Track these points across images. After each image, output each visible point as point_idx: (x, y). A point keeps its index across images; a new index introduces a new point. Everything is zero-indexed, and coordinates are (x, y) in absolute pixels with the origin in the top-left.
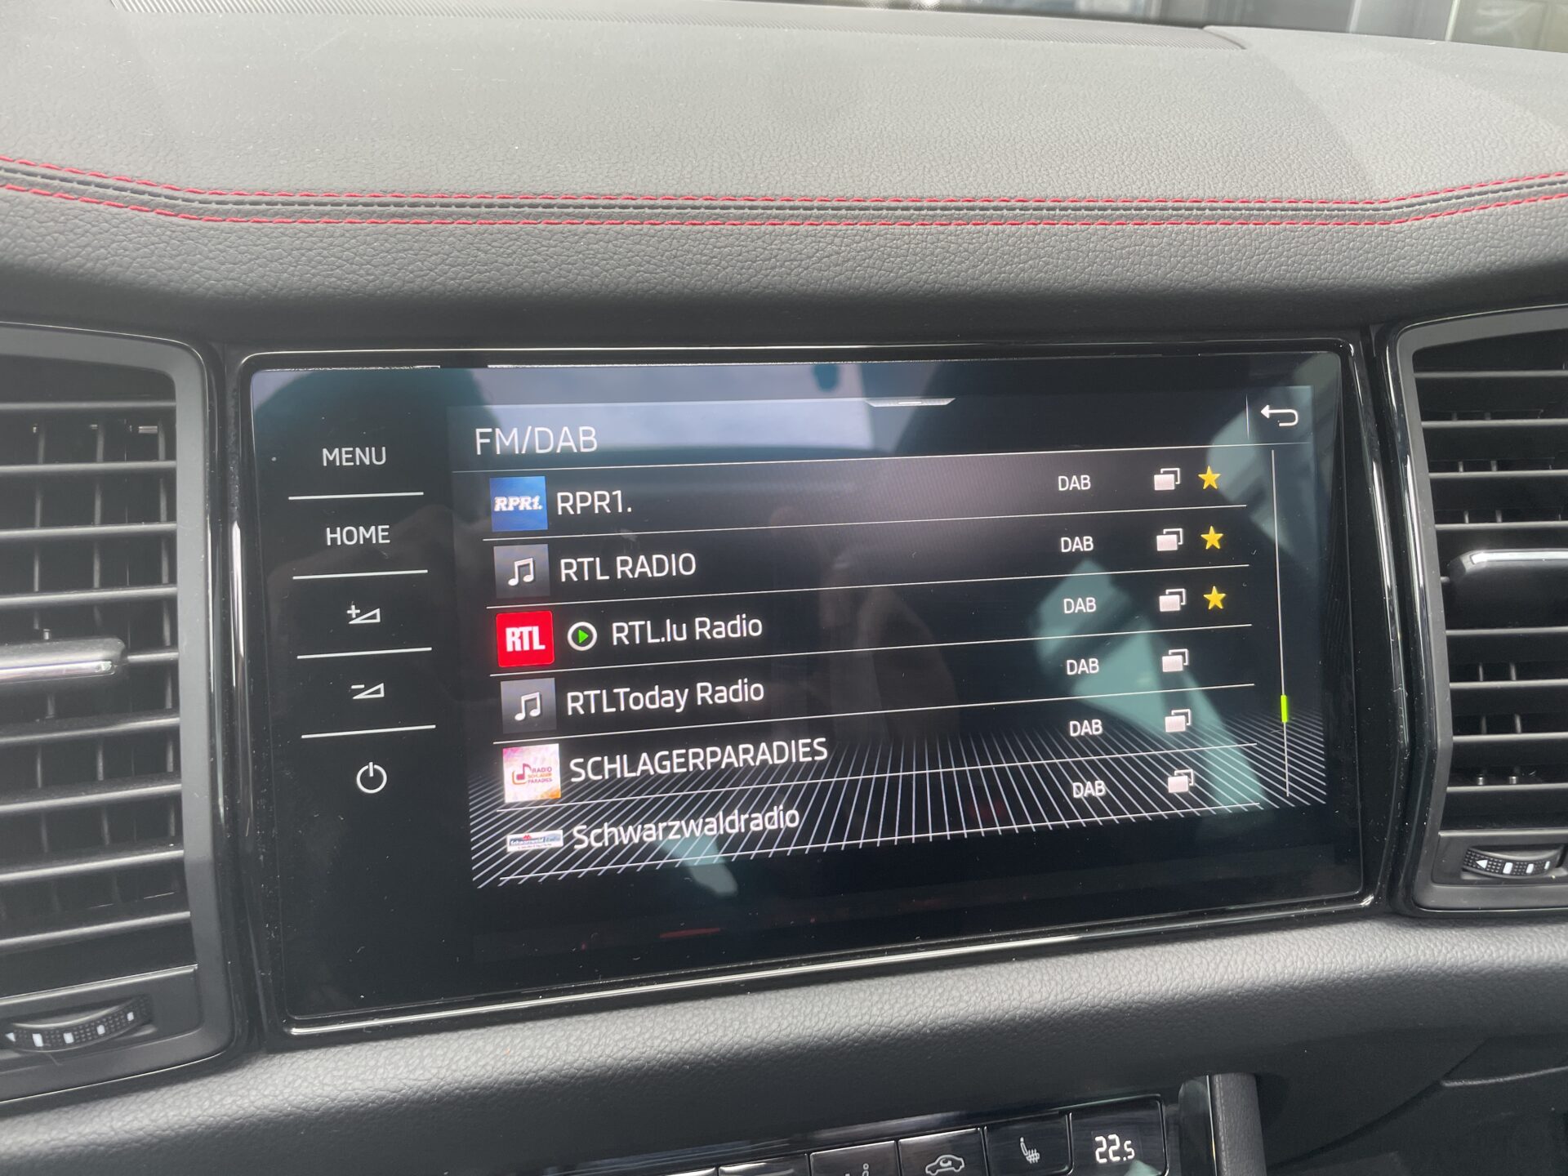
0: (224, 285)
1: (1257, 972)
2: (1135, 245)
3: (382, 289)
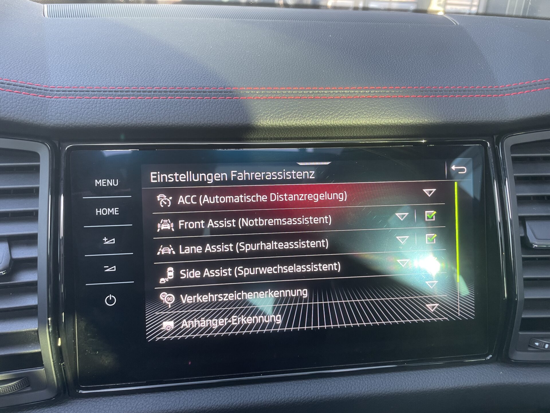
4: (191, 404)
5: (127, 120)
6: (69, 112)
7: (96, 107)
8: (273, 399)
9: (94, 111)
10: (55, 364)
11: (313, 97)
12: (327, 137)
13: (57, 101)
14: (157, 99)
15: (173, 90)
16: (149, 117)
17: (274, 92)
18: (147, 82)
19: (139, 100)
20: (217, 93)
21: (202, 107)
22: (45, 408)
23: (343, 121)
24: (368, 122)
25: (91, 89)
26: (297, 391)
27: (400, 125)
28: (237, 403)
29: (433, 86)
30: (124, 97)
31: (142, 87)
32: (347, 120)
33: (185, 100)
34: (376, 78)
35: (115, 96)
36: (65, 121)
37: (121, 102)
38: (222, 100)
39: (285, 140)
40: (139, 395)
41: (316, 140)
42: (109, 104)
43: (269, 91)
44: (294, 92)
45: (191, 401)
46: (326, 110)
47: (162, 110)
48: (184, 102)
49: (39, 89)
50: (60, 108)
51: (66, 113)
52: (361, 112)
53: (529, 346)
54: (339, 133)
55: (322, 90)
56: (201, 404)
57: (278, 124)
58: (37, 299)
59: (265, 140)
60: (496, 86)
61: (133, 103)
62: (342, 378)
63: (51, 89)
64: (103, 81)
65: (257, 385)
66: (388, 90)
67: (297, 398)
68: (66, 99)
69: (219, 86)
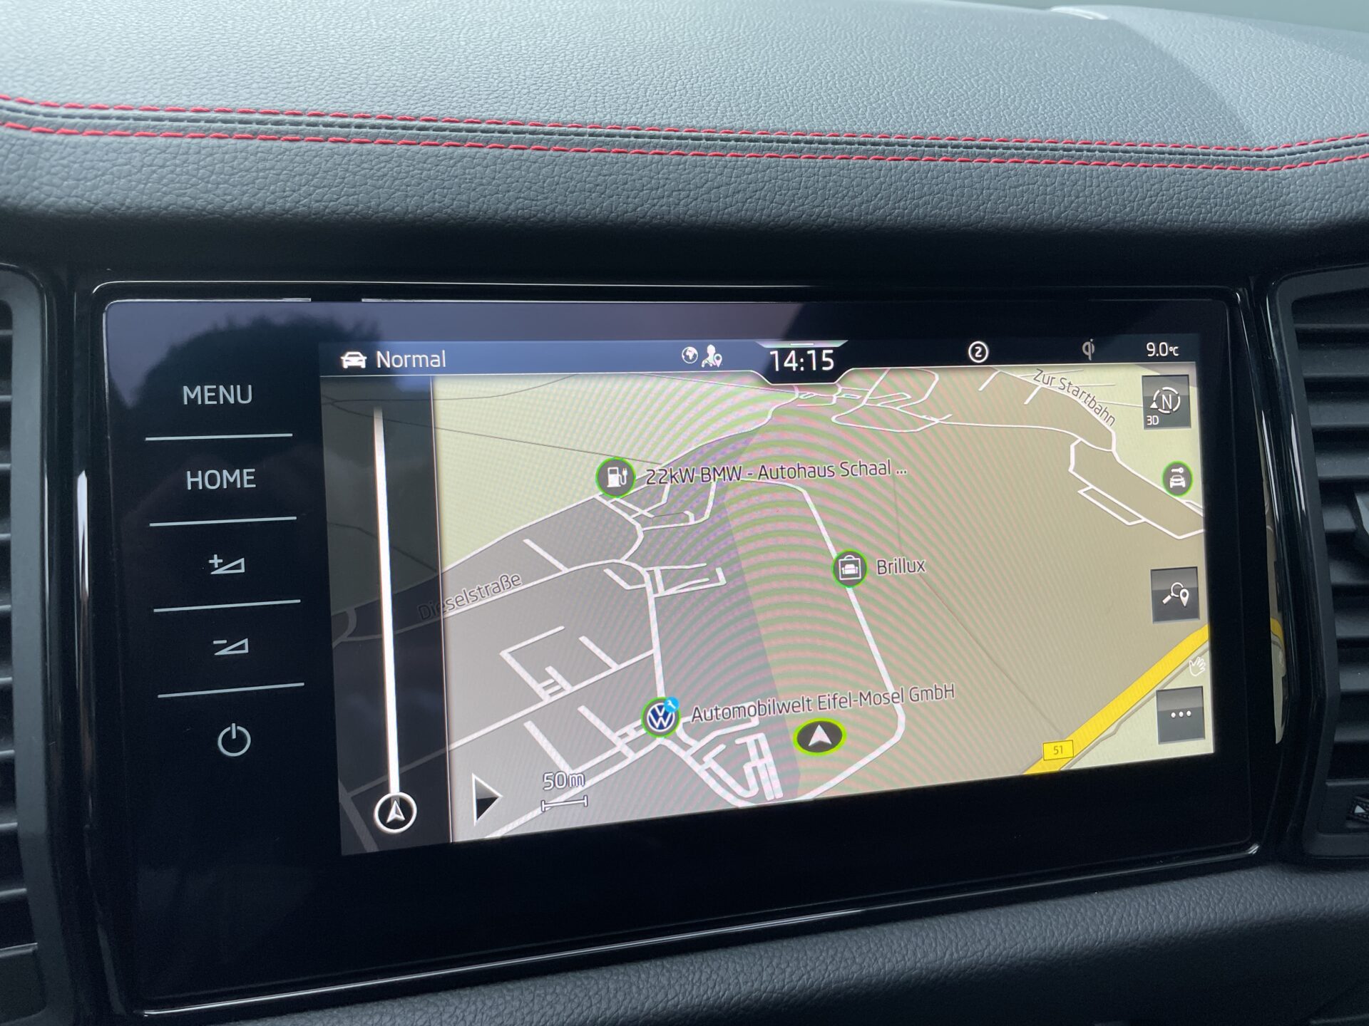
0: (66, 203)
1: (1150, 924)
2: (1029, 184)
3: (241, 209)
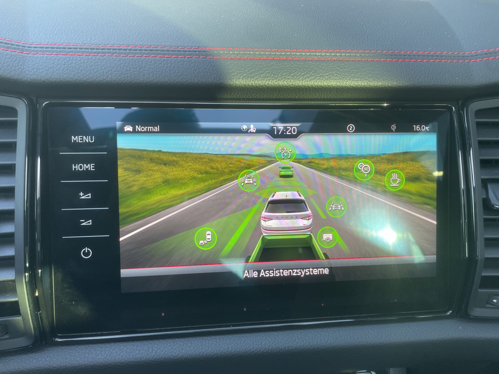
4: (163, 353)
5: (102, 76)
6: (45, 68)
7: (72, 63)
8: (242, 349)
9: (70, 67)
10: (32, 313)
11: (285, 59)
12: (298, 99)
13: (34, 57)
14: (132, 57)
15: (148, 48)
16: (123, 74)
17: (247, 53)
18: (123, 41)
19: (115, 57)
20: (191, 53)
21: (176, 66)
22: (22, 355)
23: (314, 82)
24: (338, 84)
25: (68, 46)
26: (265, 341)
27: (369, 87)
28: (208, 352)
29: (402, 51)
30: (100, 55)
31: (118, 45)
32: (318, 81)
33: (160, 58)
34: (346, 42)
35: (91, 53)
36: (42, 76)
37: (97, 59)
38: (196, 59)
39: (257, 101)
40: (114, 344)
41: (287, 102)
42: (85, 61)
43: (242, 51)
44: (267, 53)
45: (163, 350)
46: (298, 71)
47: (137, 67)
48: (159, 60)
49: (17, 45)
50: (37, 63)
51: (43, 68)
52: (332, 73)
53: (488, 303)
54: (310, 94)
55: (294, 52)
56: (173, 353)
57: (250, 84)
58: (14, 250)
59: (238, 100)
60: (462, 52)
61: (108, 60)
62: (308, 331)
63: (29, 45)
64: (80, 39)
65: (227, 336)
66: (359, 53)
67: (265, 349)
68: (43, 55)
69: (193, 46)
